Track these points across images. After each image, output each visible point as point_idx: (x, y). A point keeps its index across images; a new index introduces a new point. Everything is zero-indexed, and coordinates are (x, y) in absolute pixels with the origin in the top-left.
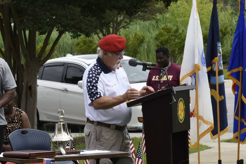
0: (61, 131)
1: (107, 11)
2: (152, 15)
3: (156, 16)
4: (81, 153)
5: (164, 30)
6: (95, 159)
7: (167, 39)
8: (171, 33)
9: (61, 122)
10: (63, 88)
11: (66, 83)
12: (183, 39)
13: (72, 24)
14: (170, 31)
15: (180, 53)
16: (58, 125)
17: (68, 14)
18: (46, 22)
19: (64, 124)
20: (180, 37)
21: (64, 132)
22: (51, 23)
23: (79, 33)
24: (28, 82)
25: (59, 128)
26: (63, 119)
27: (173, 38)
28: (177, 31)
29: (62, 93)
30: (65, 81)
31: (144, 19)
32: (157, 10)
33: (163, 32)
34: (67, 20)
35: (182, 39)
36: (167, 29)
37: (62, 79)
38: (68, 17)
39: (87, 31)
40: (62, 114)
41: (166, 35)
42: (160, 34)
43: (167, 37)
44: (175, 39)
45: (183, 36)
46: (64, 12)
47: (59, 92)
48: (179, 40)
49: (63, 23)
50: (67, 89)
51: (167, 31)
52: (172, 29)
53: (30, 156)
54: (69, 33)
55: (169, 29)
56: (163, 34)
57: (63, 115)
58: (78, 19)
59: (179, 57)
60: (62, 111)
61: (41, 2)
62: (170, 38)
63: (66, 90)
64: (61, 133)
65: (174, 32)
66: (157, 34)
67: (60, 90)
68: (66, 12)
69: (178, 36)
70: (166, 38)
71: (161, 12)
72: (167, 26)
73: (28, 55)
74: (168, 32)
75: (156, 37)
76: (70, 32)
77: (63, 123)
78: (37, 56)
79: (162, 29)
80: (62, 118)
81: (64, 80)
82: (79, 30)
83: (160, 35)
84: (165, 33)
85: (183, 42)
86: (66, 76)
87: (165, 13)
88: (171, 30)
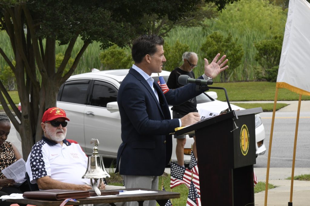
0: (95, 165)
1: (145, 15)
2: (199, 19)
3: (203, 21)
4: (121, 193)
5: (212, 39)
6: (138, 202)
7: (217, 50)
8: (222, 42)
9: (95, 154)
10: (88, 112)
11: (91, 105)
12: (237, 50)
13: (101, 30)
14: (220, 40)
15: (232, 68)
16: (91, 158)
17: (97, 18)
18: (69, 27)
19: (99, 157)
20: (233, 48)
21: (99, 167)
22: (74, 29)
23: (110, 42)
24: (45, 103)
25: (92, 161)
26: (97, 151)
27: (224, 48)
28: (228, 40)
29: (86, 118)
30: (90, 103)
31: (187, 25)
32: (204, 14)
33: (212, 41)
34: (96, 26)
35: (235, 51)
36: (217, 37)
37: (87, 100)
38: (97, 23)
39: (120, 39)
40: (96, 145)
41: (215, 45)
42: (207, 43)
43: (216, 47)
44: (226, 50)
45: (236, 46)
46: (92, 16)
47: (82, 116)
48: (231, 52)
49: (91, 30)
50: (92, 112)
51: (216, 40)
52: (222, 37)
53: (58, 198)
54: (97, 42)
55: (218, 38)
56: (211, 43)
57: (98, 145)
58: (108, 24)
59: (231, 73)
60: (97, 140)
61: (63, 4)
62: (220, 49)
63: (91, 115)
64: (95, 168)
65: (226, 41)
66: (204, 44)
67: (84, 114)
68: (93, 16)
69: (230, 46)
70: (215, 49)
71: (209, 15)
72: (216, 34)
73: (45, 70)
74: (217, 42)
75: (203, 48)
76: (99, 41)
77: (97, 156)
78: (56, 72)
79: (211, 37)
80: (96, 149)
81: (89, 101)
82: (110, 39)
83: (208, 45)
84: (214, 43)
85: (236, 54)
86: (91, 96)
87: (214, 18)
88: (222, 39)
